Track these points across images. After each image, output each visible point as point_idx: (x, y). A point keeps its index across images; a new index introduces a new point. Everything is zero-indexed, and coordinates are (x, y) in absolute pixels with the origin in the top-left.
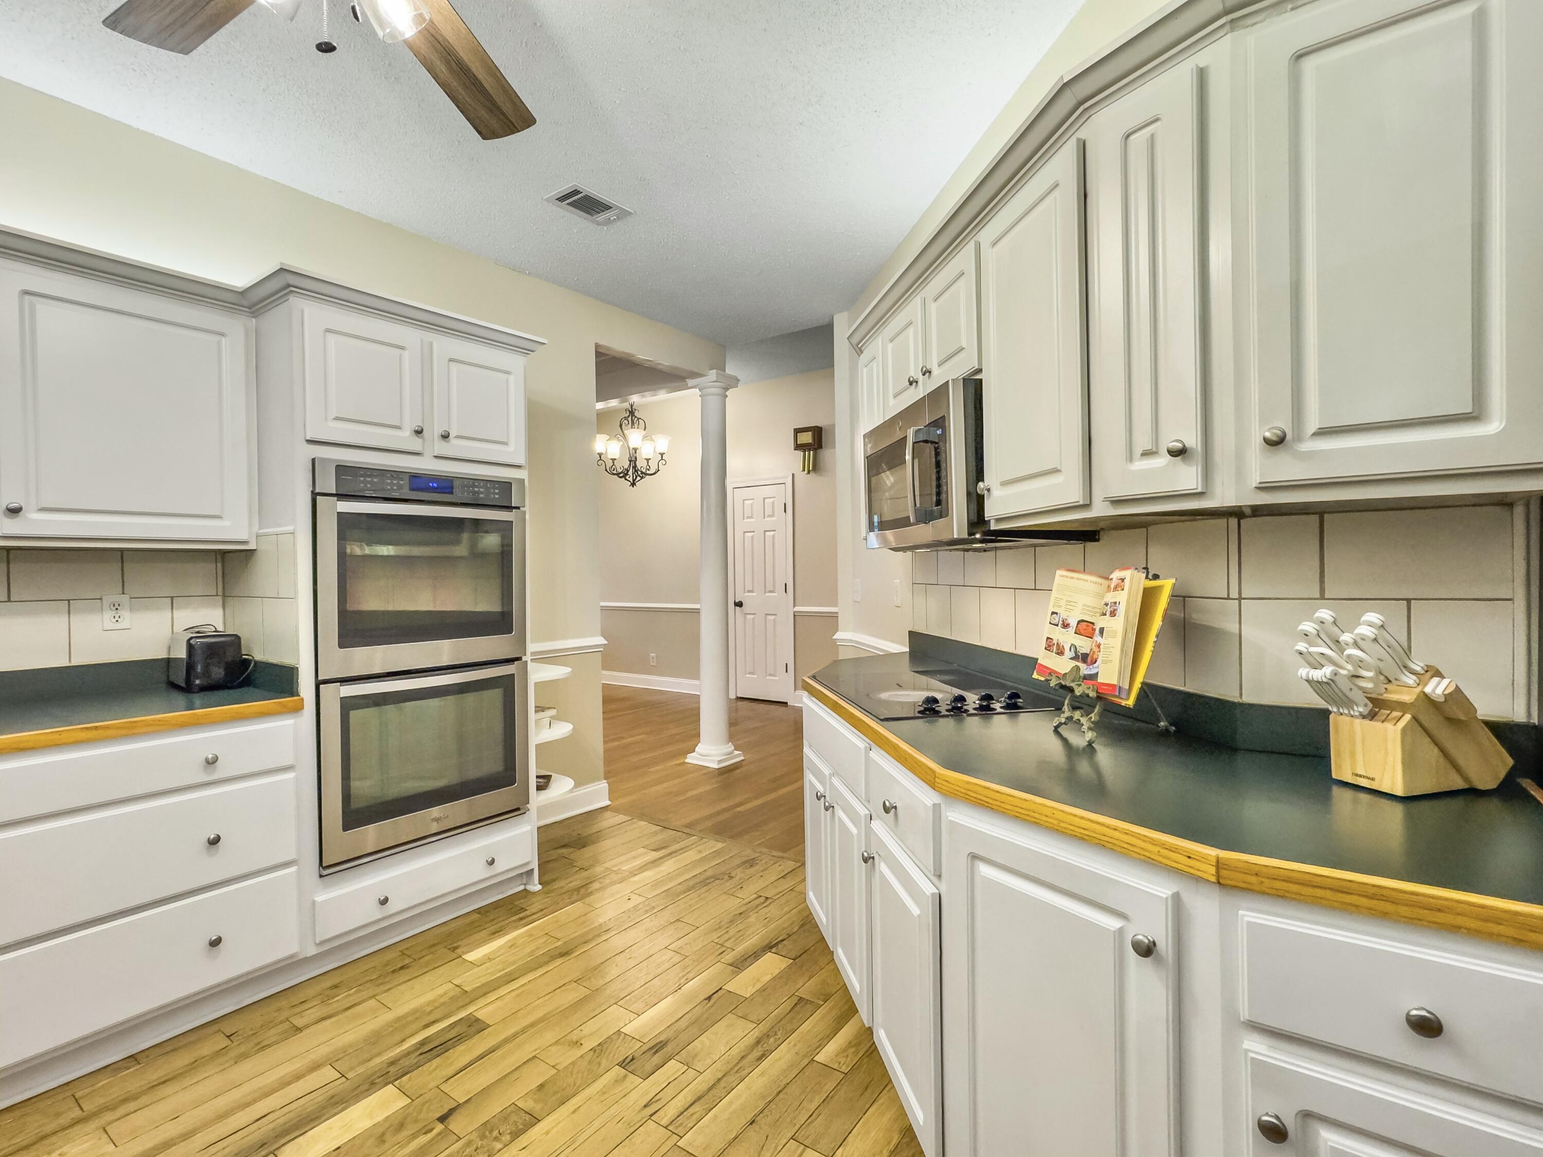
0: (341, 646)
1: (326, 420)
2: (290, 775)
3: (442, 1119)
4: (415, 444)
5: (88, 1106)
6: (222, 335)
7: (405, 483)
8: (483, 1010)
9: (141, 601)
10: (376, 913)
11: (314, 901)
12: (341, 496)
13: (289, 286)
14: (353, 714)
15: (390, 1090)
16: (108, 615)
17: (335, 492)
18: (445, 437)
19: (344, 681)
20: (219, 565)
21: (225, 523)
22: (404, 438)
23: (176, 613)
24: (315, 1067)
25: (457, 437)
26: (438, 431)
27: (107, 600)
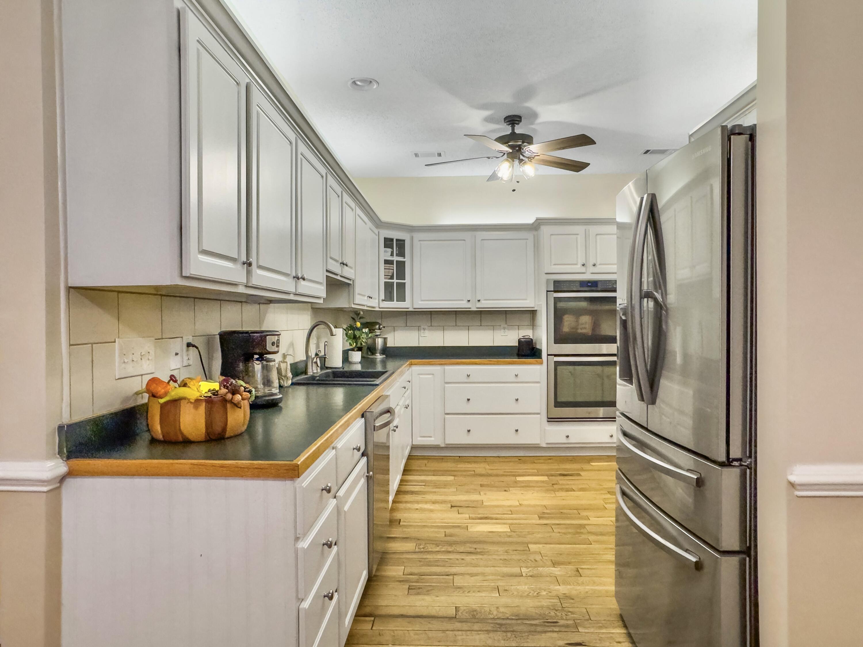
0: (555, 343)
1: (551, 265)
2: (538, 385)
3: (553, 484)
4: (583, 270)
5: (487, 460)
6: (527, 239)
7: (578, 284)
8: (582, 473)
9: (511, 327)
10: (565, 440)
11: (545, 429)
12: (555, 291)
13: (540, 223)
14: (559, 368)
15: (547, 477)
16: (503, 331)
17: (553, 290)
18: (594, 265)
19: (555, 355)
20: (532, 315)
21: (528, 301)
22: (578, 268)
23: (519, 331)
24: (534, 469)
25: (600, 264)
26: (592, 263)
27: (502, 327)
